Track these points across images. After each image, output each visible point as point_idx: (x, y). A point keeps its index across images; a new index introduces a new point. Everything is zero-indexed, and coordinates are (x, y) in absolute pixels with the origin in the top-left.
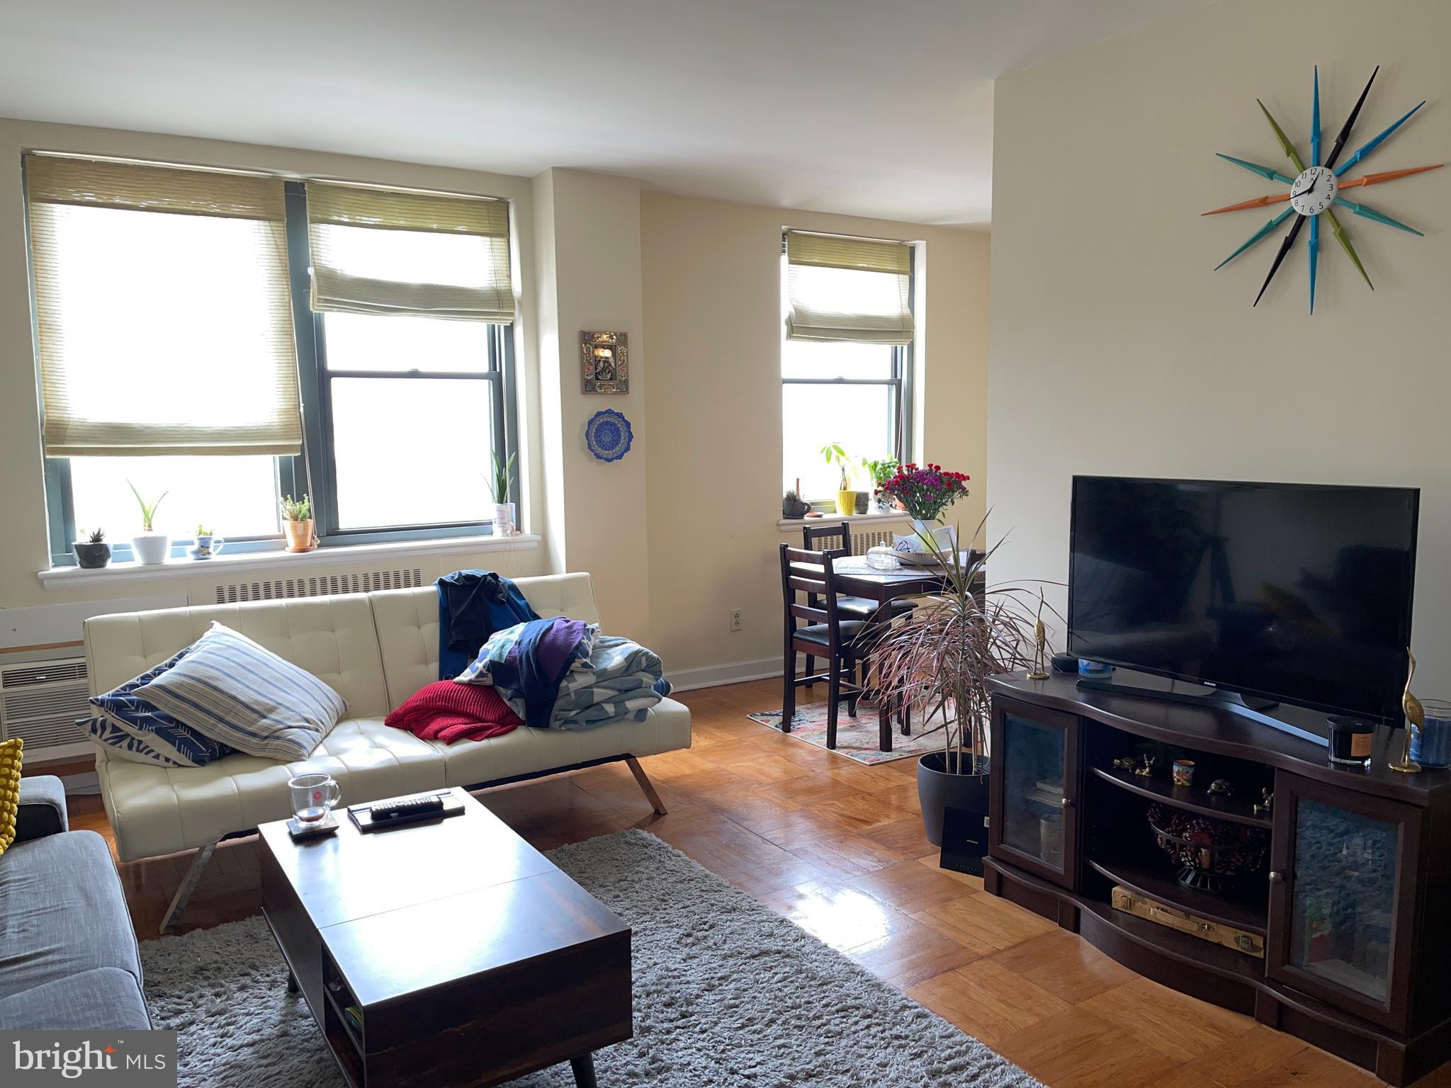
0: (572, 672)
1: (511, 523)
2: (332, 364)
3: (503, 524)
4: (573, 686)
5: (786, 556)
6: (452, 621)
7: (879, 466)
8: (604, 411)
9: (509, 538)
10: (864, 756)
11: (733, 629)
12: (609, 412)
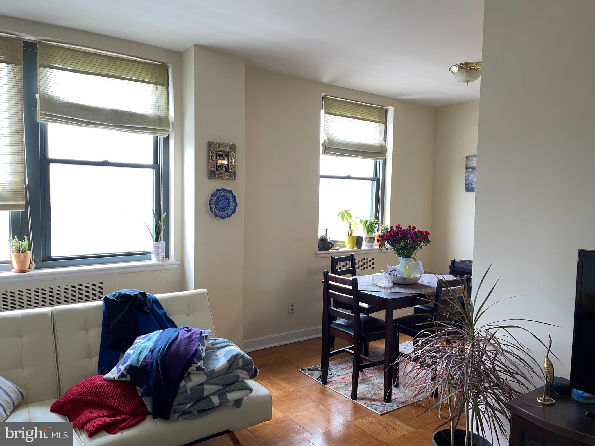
0: (189, 373)
1: (162, 253)
2: (52, 154)
3: (157, 255)
4: (189, 385)
5: (327, 278)
6: (111, 327)
7: (368, 223)
8: (220, 189)
9: (161, 263)
10: (375, 406)
11: (289, 313)
12: (224, 190)
